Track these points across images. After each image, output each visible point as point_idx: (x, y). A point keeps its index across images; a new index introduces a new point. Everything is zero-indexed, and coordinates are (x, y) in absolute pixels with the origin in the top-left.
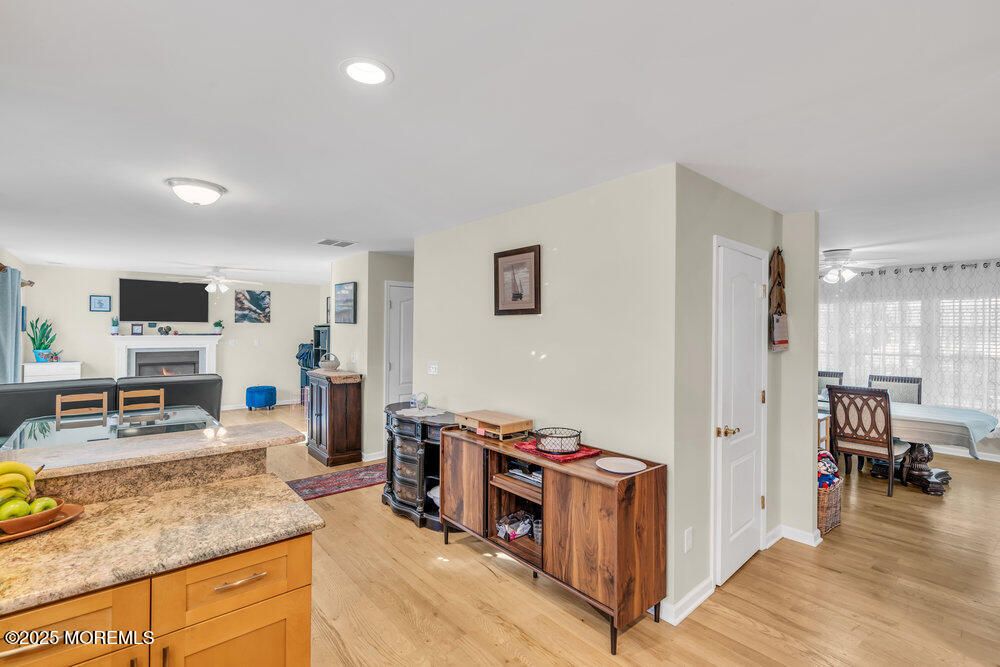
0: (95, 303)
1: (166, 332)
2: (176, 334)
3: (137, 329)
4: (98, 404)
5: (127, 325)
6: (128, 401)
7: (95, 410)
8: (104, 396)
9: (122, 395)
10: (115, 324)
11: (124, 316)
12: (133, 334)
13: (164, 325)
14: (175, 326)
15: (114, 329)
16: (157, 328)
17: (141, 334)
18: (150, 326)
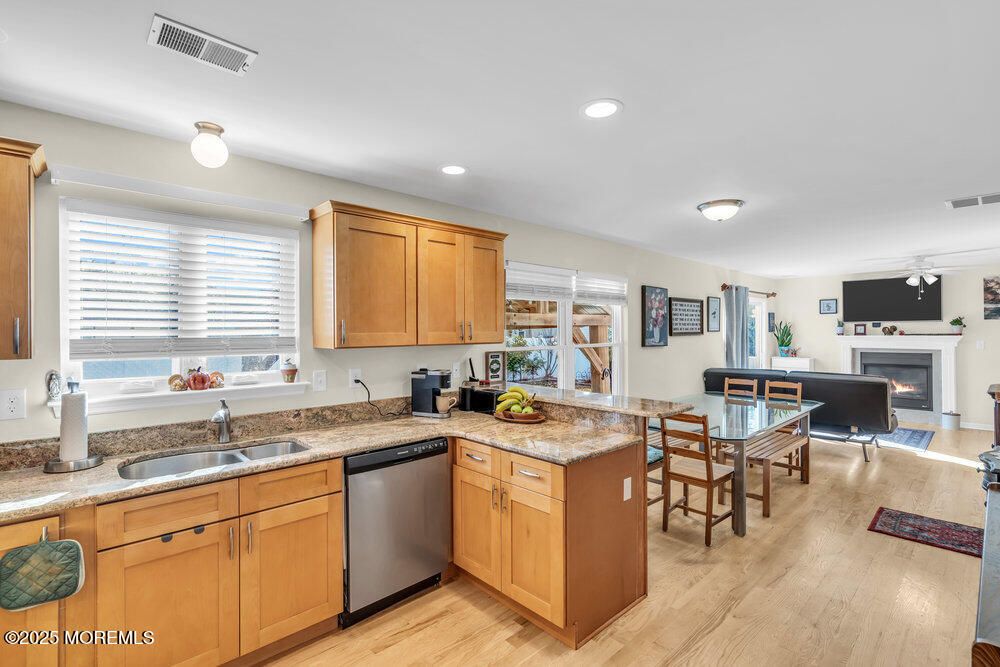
0: (824, 307)
1: (891, 331)
2: (902, 334)
3: (860, 329)
4: (750, 388)
5: (851, 325)
6: (773, 390)
7: (748, 393)
8: (754, 383)
9: (768, 384)
10: (840, 325)
11: (848, 317)
12: (856, 334)
13: (888, 324)
14: (900, 325)
15: (840, 330)
16: (882, 328)
17: (864, 334)
18: (874, 325)
